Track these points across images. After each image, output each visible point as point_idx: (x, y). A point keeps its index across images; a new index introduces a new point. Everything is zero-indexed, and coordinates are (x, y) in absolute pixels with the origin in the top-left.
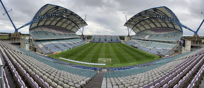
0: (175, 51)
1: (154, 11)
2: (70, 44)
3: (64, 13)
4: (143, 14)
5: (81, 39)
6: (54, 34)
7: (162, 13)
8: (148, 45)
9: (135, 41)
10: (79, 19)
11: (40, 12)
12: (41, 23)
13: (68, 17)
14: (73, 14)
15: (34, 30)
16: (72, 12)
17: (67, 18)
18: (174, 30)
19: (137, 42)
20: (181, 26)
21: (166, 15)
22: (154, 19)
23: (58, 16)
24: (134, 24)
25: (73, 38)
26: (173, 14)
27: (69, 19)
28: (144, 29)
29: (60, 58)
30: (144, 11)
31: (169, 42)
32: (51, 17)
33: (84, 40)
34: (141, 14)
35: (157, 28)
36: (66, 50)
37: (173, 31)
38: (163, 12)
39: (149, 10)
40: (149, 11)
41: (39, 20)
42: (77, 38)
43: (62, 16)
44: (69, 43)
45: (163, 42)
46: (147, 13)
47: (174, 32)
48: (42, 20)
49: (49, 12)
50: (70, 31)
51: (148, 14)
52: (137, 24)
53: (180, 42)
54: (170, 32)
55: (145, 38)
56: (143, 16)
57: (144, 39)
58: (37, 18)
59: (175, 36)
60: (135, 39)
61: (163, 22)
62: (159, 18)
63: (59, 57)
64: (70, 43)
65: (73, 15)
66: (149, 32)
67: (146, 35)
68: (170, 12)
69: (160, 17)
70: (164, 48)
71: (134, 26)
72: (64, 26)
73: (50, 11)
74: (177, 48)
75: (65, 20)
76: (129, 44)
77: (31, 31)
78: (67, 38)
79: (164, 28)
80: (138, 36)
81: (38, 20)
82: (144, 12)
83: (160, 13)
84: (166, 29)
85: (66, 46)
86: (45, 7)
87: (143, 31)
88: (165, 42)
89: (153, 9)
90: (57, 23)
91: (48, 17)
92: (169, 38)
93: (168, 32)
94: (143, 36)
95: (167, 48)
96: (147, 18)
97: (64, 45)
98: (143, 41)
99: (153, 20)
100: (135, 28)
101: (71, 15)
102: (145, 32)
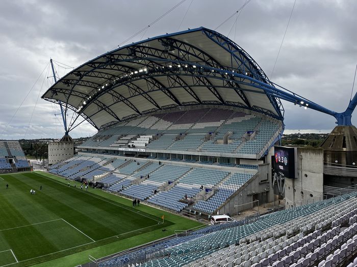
0: (255, 196)
1: (163, 48)
4: (125, 57)
7: (197, 53)
8: (145, 173)
9: (96, 159)
18: (247, 111)
19: (101, 164)
20: (273, 94)
21: (211, 58)
22: (168, 75)
24: (87, 92)
26: (237, 54)
28: (130, 112)
30: (127, 47)
31: (226, 161)
34: (116, 57)
35: (181, 109)
37: (244, 115)
38: (201, 46)
39: (144, 45)
40: (144, 47)
45: (205, 159)
46: (138, 54)
47: (247, 118)
51: (141, 58)
52: (99, 94)
53: (273, 158)
54: (229, 122)
55: (134, 147)
56: (123, 66)
57: (132, 150)
59: (253, 135)
60: (94, 151)
61: (199, 85)
62: (185, 69)
66: (149, 123)
67: (139, 136)
68: (226, 46)
69: (190, 66)
70: (210, 186)
71: (88, 102)
74: (263, 182)
76: (69, 173)
79: (205, 106)
80: (107, 138)
82: (127, 52)
83: (188, 53)
84: (214, 110)
87: (127, 119)
88: (213, 160)
89: (159, 38)
92: (226, 142)
93: (222, 121)
94: (129, 137)
95: (221, 186)
96: (141, 71)
98: (129, 158)
99: (163, 79)
100: (93, 108)
102: (133, 124)
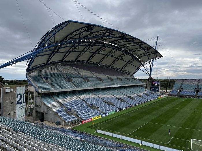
2: (120, 100)
3: (106, 36)
5: (146, 87)
6: (86, 79)
10: (140, 45)
11: (51, 34)
12: (57, 57)
13: (115, 44)
14: (127, 37)
15: (40, 72)
16: (123, 34)
17: (114, 46)
23: (92, 42)
25: (128, 87)
27: (117, 47)
29: (98, 131)
32: (78, 46)
33: (155, 91)
36: (111, 112)
41: (50, 50)
42: (138, 86)
43: (102, 43)
44: (119, 97)
48: (58, 50)
49: (73, 35)
50: (121, 72)
58: (45, 46)
63: (96, 129)
64: (122, 97)
65: (126, 39)
72: (107, 61)
73: (75, 33)
75: (108, 49)
77: (32, 75)
78: (114, 86)
81: (47, 51)
85: (113, 104)
86: (63, 26)
90: (91, 57)
91: (71, 45)
97: (108, 103)
101: (122, 39)
